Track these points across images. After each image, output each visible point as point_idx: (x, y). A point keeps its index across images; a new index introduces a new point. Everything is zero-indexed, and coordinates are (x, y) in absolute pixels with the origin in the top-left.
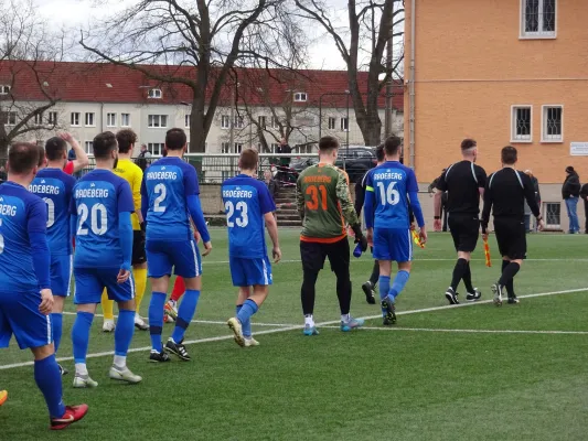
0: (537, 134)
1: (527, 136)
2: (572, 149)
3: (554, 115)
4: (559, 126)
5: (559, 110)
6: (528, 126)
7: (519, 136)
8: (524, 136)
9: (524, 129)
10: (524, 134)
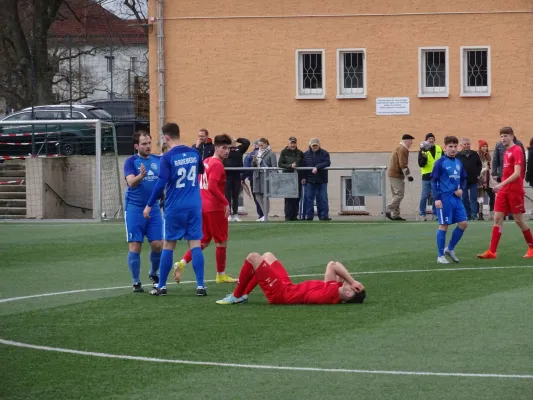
0: (331, 88)
1: (318, 90)
2: (378, 106)
3: (353, 61)
4: (360, 76)
5: (361, 55)
6: (319, 78)
7: (308, 90)
8: (314, 91)
9: (314, 81)
10: (313, 87)
